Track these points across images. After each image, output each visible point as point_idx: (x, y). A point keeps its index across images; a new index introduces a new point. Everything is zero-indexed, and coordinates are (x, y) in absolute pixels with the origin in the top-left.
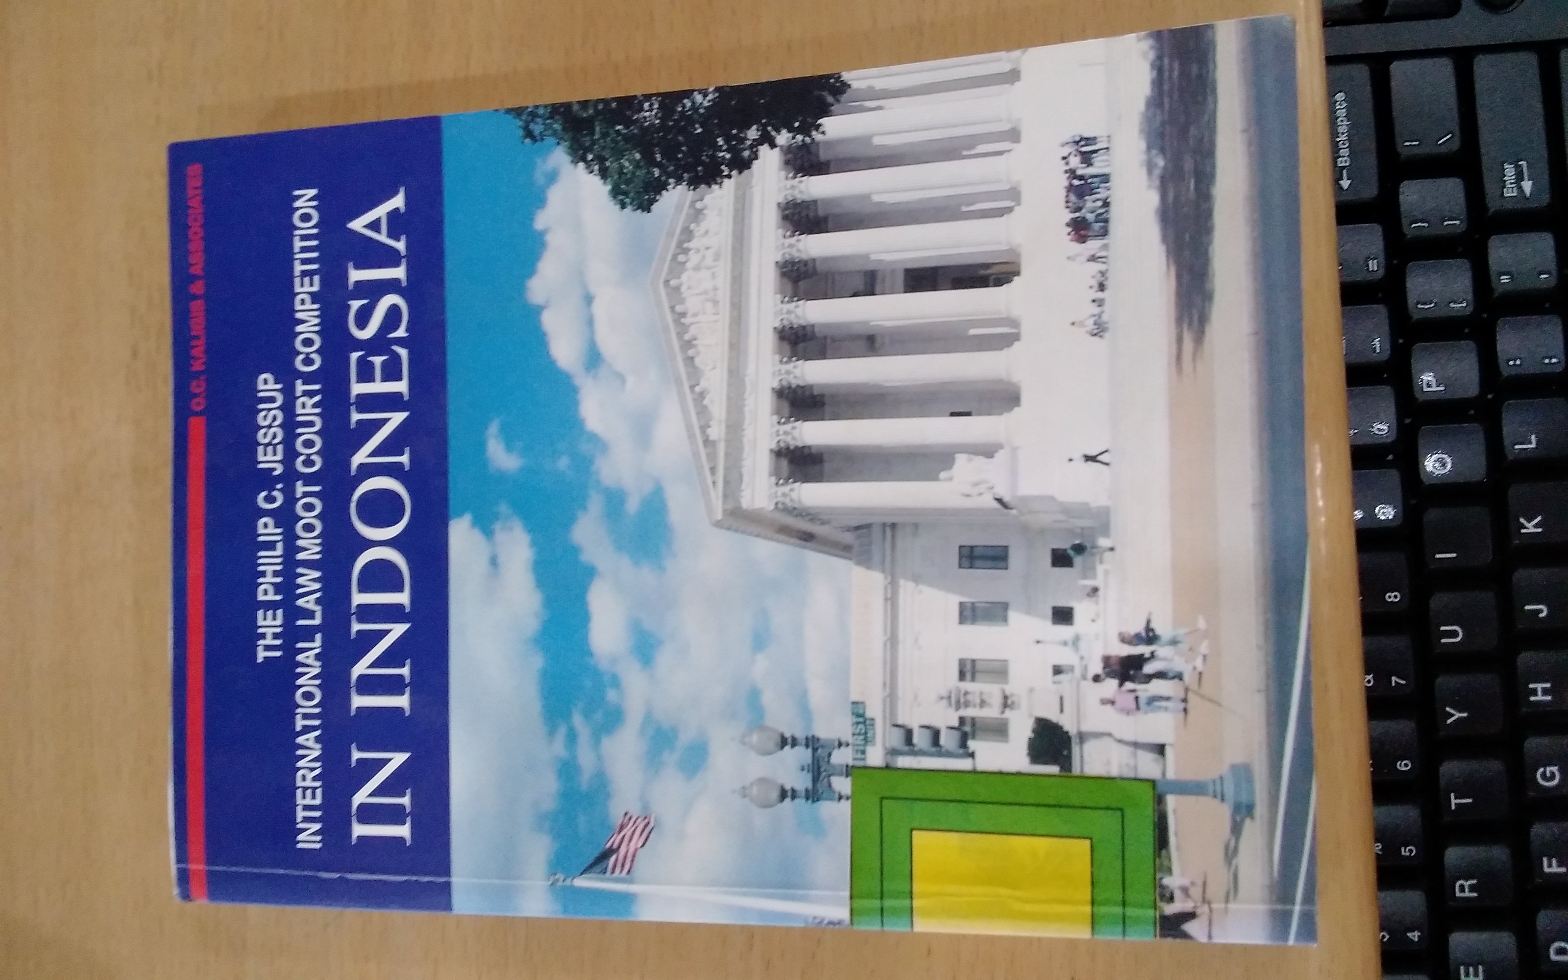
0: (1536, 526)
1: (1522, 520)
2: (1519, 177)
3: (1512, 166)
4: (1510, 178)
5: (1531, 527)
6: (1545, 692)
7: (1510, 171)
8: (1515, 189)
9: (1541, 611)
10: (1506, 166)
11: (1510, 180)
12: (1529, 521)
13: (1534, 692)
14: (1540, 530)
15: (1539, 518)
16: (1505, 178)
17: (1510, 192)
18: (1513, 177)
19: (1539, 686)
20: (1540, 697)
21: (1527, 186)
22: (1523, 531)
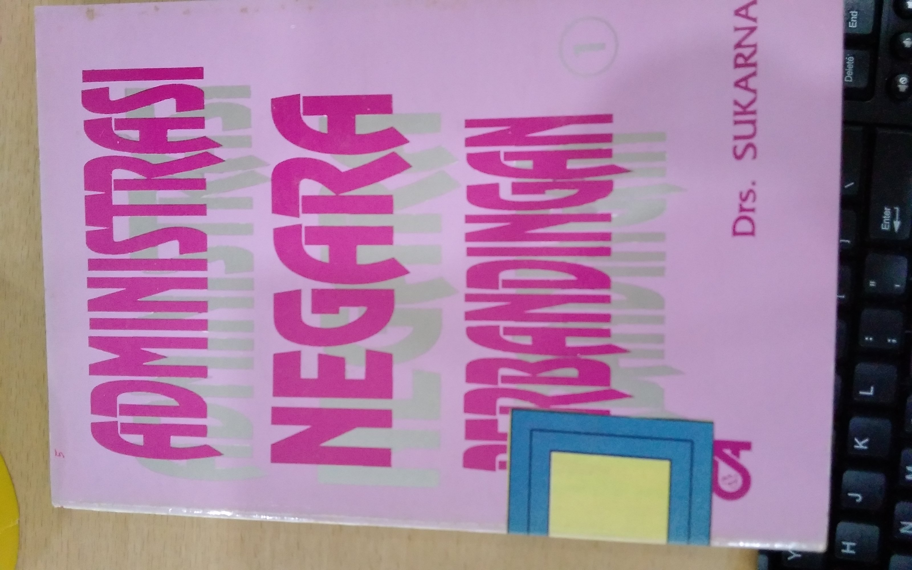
0: (864, 445)
1: (856, 440)
2: (893, 217)
3: (889, 209)
4: (887, 217)
5: (861, 445)
6: (852, 548)
7: (887, 212)
8: (889, 226)
9: (857, 498)
10: (886, 209)
11: (887, 218)
12: (861, 440)
13: (845, 547)
14: (866, 448)
15: (866, 440)
16: (885, 217)
17: (885, 227)
18: (889, 217)
19: (849, 544)
20: (848, 551)
21: (897, 224)
22: (856, 447)
